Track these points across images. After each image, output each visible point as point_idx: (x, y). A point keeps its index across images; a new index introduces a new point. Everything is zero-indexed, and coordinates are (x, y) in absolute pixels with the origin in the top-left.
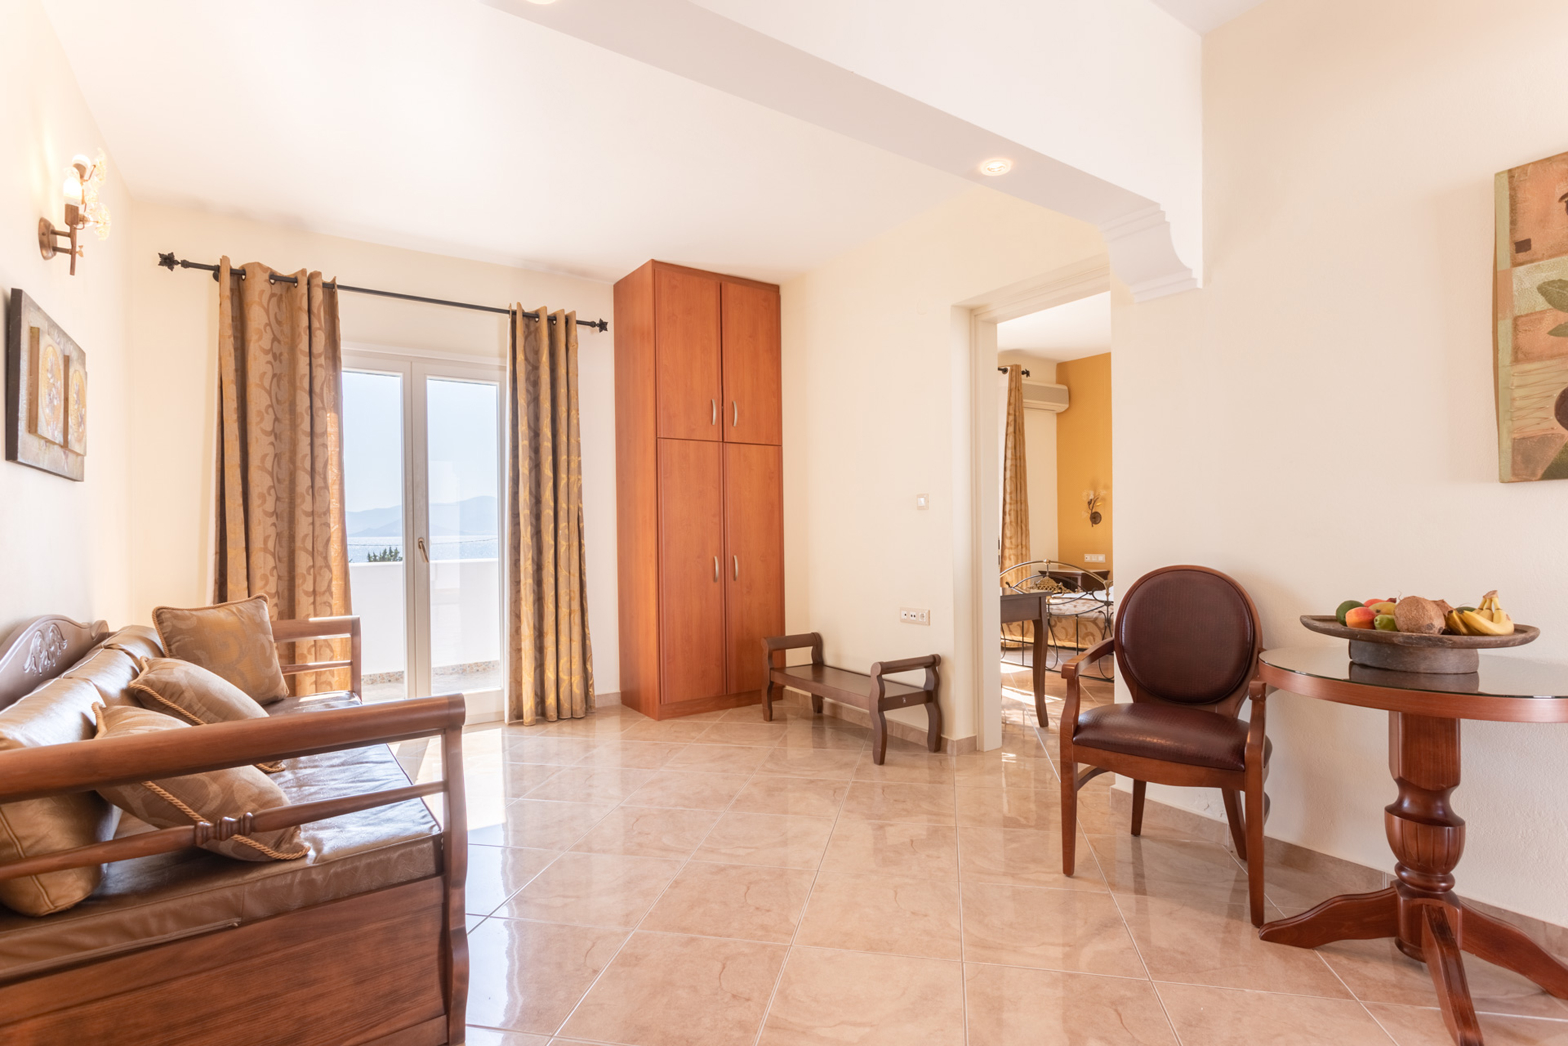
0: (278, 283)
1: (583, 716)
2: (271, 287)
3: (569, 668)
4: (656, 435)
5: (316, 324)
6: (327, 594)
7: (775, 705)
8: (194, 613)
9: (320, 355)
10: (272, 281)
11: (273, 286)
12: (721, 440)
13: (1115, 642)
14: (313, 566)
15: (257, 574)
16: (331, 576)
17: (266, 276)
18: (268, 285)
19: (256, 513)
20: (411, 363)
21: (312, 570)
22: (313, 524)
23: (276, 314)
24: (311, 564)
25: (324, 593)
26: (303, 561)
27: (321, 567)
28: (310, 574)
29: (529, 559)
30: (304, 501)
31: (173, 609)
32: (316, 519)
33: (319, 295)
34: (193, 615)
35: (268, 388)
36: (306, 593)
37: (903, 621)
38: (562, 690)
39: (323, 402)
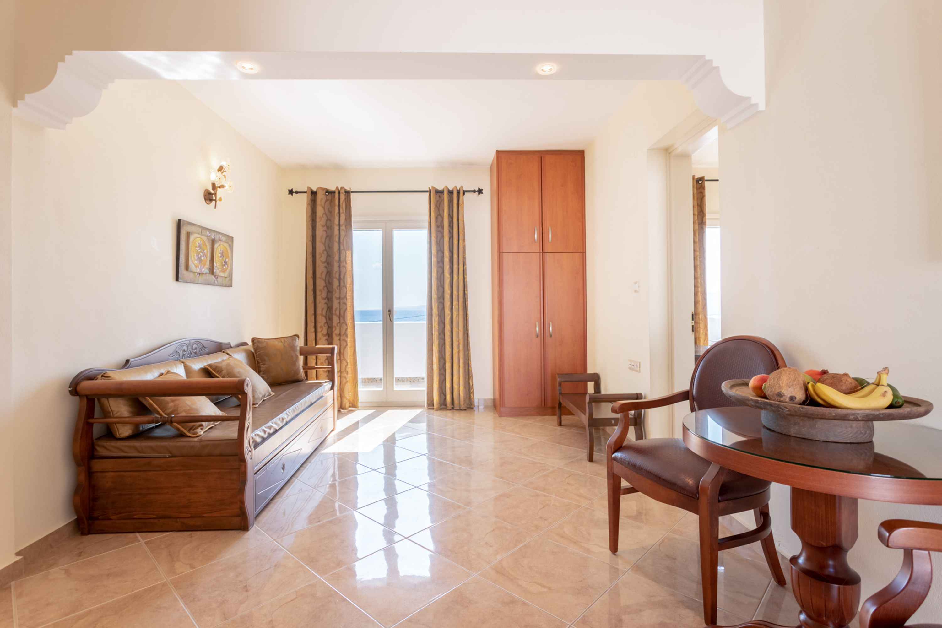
0: (330, 194)
1: (465, 409)
2: (326, 197)
3: (458, 381)
4: (499, 251)
5: (341, 211)
6: (345, 336)
7: (563, 417)
8: (266, 340)
9: (343, 225)
10: (327, 194)
11: (327, 196)
12: (541, 251)
13: (690, 393)
14: (340, 322)
15: (319, 325)
16: (346, 327)
17: (324, 192)
18: (325, 196)
19: (319, 299)
20: (386, 223)
21: (339, 324)
22: (340, 303)
23: (329, 208)
24: (339, 321)
25: (344, 335)
26: (335, 320)
27: (342, 323)
28: (338, 326)
29: (436, 321)
30: (335, 293)
31: (259, 339)
32: (341, 300)
33: (343, 197)
34: (265, 341)
35: (324, 242)
36: (336, 335)
37: (630, 368)
38: (454, 393)
39: (343, 247)
